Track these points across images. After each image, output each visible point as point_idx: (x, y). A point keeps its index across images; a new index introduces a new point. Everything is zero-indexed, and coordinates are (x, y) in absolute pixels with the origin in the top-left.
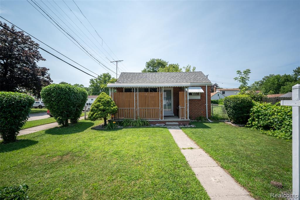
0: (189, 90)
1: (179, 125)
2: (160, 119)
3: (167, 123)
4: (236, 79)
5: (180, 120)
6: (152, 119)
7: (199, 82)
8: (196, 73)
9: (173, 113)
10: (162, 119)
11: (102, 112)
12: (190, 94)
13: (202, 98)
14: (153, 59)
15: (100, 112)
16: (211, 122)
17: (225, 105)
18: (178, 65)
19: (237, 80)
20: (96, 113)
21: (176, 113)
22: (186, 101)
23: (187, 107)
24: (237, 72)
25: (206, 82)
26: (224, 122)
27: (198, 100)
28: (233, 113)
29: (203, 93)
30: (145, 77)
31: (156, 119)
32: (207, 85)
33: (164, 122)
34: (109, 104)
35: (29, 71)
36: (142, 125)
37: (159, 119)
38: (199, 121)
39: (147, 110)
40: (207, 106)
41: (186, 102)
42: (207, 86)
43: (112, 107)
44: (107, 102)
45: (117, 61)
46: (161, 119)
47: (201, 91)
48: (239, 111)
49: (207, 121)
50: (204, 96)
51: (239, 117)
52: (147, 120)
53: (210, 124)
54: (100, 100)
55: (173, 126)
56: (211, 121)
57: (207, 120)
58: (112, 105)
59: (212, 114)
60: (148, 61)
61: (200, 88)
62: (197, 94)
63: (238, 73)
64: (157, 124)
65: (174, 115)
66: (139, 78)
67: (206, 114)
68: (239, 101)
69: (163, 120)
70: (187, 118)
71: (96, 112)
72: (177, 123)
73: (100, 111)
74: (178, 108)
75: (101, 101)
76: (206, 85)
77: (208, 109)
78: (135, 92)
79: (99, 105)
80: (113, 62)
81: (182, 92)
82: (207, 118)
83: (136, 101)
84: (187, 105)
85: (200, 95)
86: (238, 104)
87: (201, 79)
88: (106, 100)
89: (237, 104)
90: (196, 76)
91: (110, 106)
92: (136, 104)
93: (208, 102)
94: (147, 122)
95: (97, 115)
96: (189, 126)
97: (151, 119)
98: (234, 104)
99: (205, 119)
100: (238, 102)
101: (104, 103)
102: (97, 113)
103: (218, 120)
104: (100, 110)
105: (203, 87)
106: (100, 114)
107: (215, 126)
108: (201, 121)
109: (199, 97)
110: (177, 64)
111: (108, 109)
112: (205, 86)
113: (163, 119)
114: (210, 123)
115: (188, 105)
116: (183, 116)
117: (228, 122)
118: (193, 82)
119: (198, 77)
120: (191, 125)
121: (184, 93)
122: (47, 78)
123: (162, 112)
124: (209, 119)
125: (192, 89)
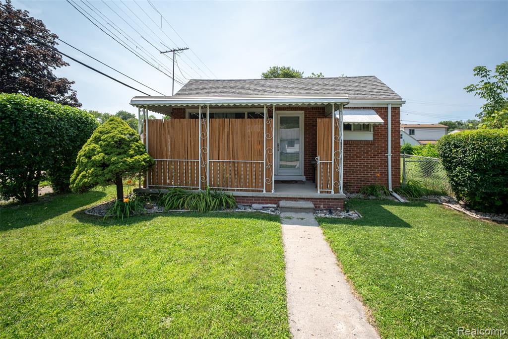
0: (344, 116)
1: (315, 210)
2: (264, 192)
3: (282, 203)
4: (470, 89)
5: (318, 194)
6: (244, 190)
7: (370, 97)
8: (362, 80)
9: (303, 174)
10: (269, 190)
11: (98, 169)
12: (348, 127)
13: (376, 137)
14: (274, 67)
15: (92, 169)
16: (402, 200)
17: (444, 156)
18: (322, 75)
19: (474, 93)
20: (84, 173)
21: (311, 175)
22: (337, 143)
23: (337, 161)
24: (475, 70)
25: (389, 97)
26: (436, 202)
27: (367, 143)
28: (472, 180)
29: (380, 124)
30: (239, 87)
31: (254, 191)
32: (392, 104)
33: (276, 200)
34: (123, 148)
35: (29, 83)
36: (214, 207)
37: (262, 191)
38: (370, 198)
39: (231, 167)
40: (390, 158)
41: (337, 147)
42: (390, 107)
43: (132, 156)
44: (116, 142)
45: (174, 51)
46: (266, 192)
47: (376, 119)
48: (494, 175)
49: (391, 198)
50: (383, 133)
51: (494, 194)
52: (231, 193)
53: (403, 208)
54: (99, 138)
55: (297, 214)
56: (402, 197)
57: (391, 195)
58: (132, 152)
59: (404, 179)
60: (265, 72)
61: (373, 112)
62: (365, 127)
63: (476, 72)
64: (255, 206)
65: (304, 180)
66: (225, 90)
67: (388, 179)
68: (496, 145)
69: (273, 193)
70: (337, 191)
71: (84, 170)
72: (310, 205)
73: (93, 166)
74: (313, 162)
75: (100, 140)
76: (388, 104)
77: (392, 166)
78: (202, 118)
79: (92, 150)
80: (167, 52)
81: (325, 120)
82: (391, 190)
83: (204, 142)
84: (337, 154)
85: (372, 130)
86: (495, 155)
87: (375, 91)
88: (113, 137)
89: (490, 156)
90: (362, 85)
91: (125, 152)
92: (204, 149)
93: (392, 147)
94: (229, 197)
95: (84, 177)
96: (343, 215)
97: (240, 190)
98: (479, 155)
99: (385, 193)
100: (496, 149)
101: (107, 145)
102: (86, 171)
103: (420, 195)
104: (95, 164)
105: (381, 111)
106: (92, 174)
107: (418, 216)
108: (374, 198)
109: (369, 136)
110: (319, 74)
111: (115, 163)
112: (387, 108)
113: (273, 191)
114: (400, 204)
115: (342, 155)
116: (327, 184)
117: (449, 202)
118: (354, 98)
119: (367, 88)
120: (350, 213)
121: (331, 122)
122: (72, 98)
123: (269, 171)
124: (396, 193)
125: (351, 114)
